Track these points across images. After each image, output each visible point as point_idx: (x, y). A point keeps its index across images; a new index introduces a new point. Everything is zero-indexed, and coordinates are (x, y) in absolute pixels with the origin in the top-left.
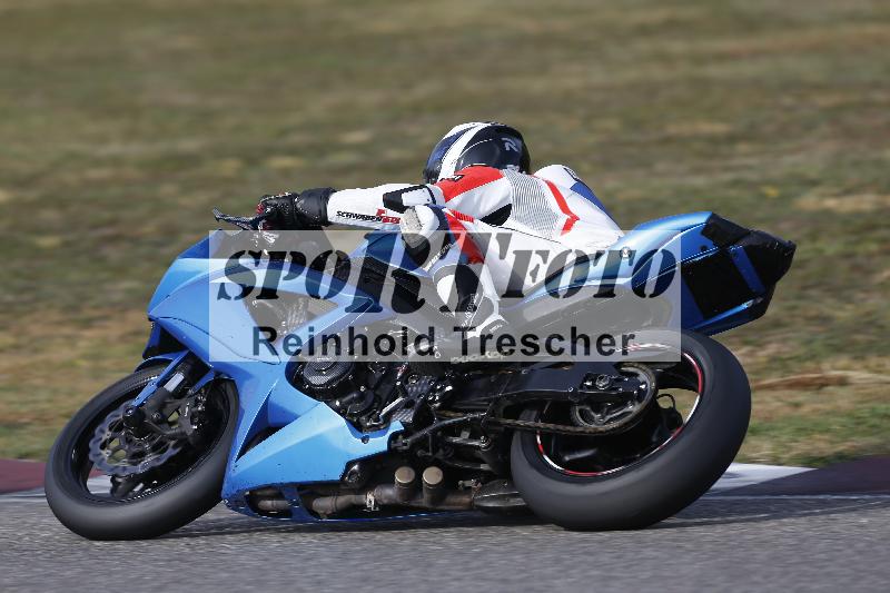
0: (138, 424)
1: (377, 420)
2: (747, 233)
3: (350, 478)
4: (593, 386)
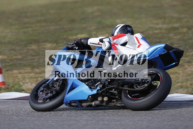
0: (48, 87)
1: (95, 87)
2: (173, 48)
3: (89, 99)
4: (138, 80)
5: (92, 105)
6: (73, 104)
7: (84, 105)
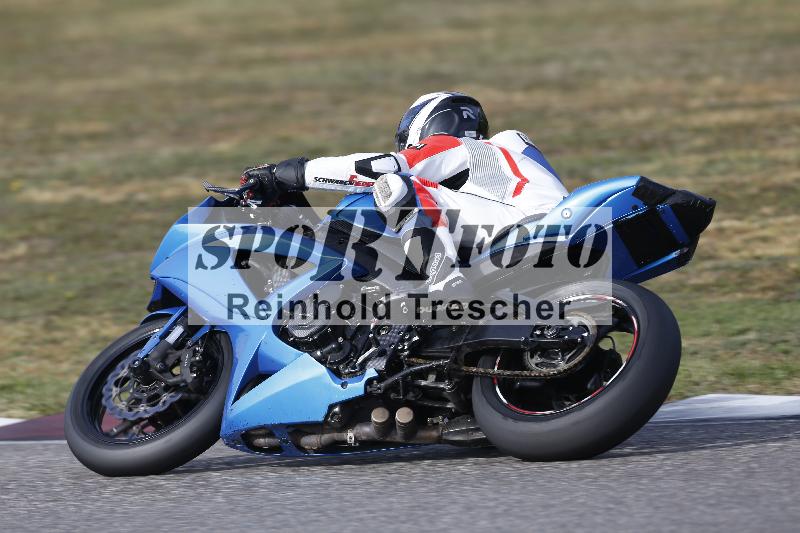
0: (145, 374)
1: (354, 367)
2: (672, 193)
3: (332, 419)
4: (542, 335)
5: (345, 442)
6: (262, 441)
7: (309, 445)
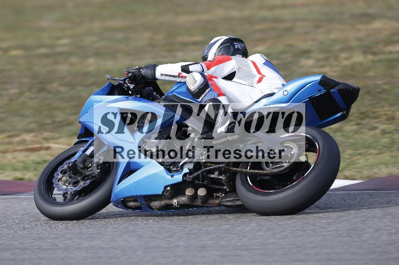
0: (74, 170)
1: (177, 168)
3: (166, 193)
5: (172, 205)
6: (132, 204)
7: (155, 206)
